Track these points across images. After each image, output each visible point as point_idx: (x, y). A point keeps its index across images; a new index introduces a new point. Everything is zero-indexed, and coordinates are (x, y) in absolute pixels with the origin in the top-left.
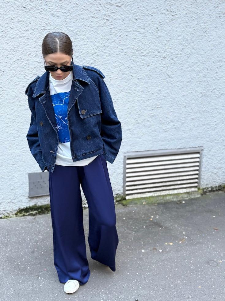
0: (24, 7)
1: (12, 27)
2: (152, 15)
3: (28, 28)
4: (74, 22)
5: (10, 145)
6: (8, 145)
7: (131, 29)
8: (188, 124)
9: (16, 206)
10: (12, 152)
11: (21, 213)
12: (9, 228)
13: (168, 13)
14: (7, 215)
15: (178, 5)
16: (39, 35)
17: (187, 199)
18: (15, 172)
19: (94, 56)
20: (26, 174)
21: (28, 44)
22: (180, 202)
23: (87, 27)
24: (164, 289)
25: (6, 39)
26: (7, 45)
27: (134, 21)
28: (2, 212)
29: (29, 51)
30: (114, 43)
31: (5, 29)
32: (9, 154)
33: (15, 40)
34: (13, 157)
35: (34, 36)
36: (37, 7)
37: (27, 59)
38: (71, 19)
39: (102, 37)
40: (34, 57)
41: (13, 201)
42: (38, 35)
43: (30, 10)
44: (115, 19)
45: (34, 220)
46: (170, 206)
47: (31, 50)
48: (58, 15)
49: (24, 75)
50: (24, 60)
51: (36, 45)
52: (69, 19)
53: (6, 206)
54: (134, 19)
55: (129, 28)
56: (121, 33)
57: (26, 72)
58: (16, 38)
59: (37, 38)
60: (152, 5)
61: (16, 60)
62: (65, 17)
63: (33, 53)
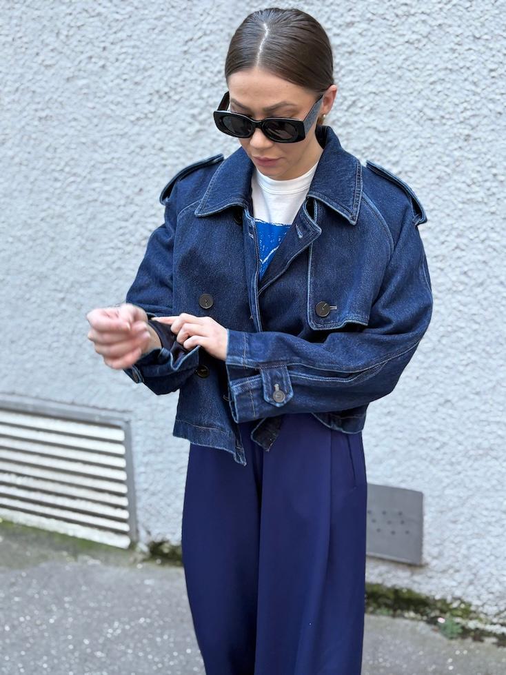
3: (353, 16)
16: (389, 35)
21: (351, 71)
29: (352, 93)
35: (370, 43)
37: (343, 120)
47: (360, 90)
59: (381, 48)
63: (362, 99)
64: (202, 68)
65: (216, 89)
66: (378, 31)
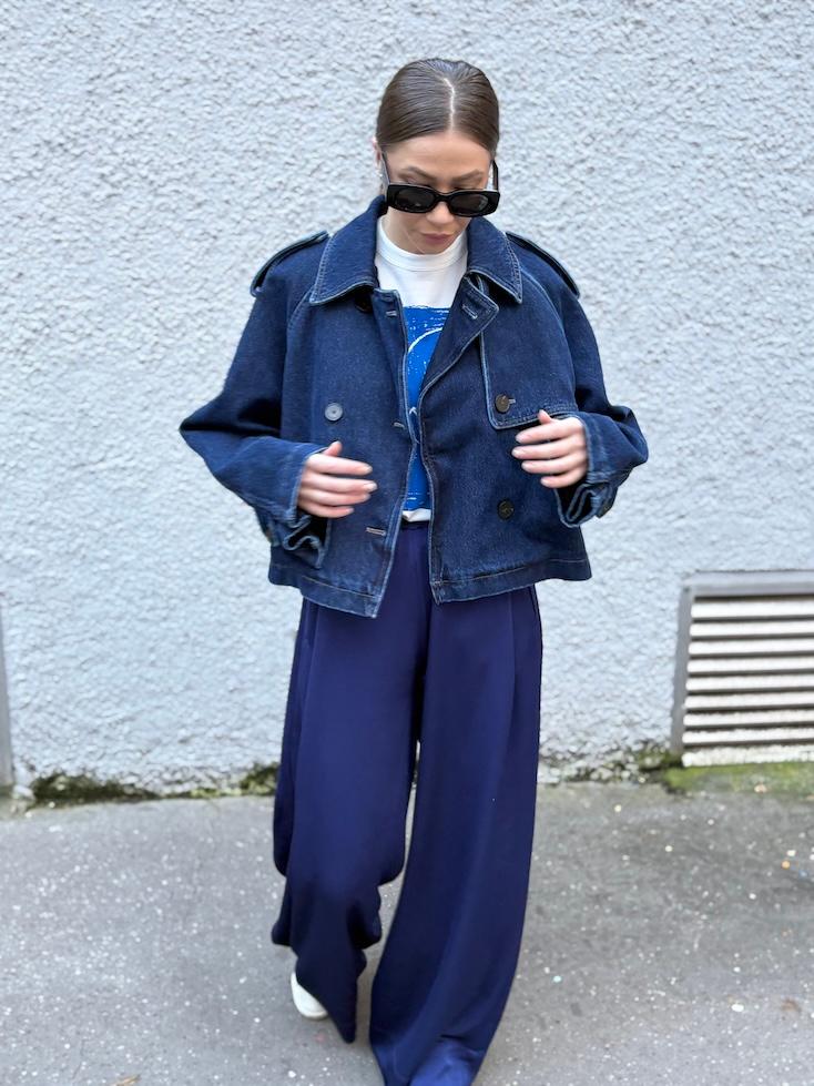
1: (252, 62)
3: (315, 64)
4: (498, 37)
5: (231, 520)
6: (223, 519)
7: (739, 61)
9: (245, 755)
10: (237, 547)
11: (261, 783)
12: (210, 840)
14: (208, 784)
16: (358, 90)
18: (246, 625)
19: (574, 172)
20: (286, 635)
21: (314, 129)
23: (549, 57)
25: (229, 109)
26: (231, 133)
27: (753, 24)
28: (190, 774)
29: (315, 155)
30: (662, 119)
31: (226, 70)
32: (228, 554)
33: (262, 113)
34: (239, 567)
35: (336, 98)
37: (306, 187)
38: (485, 25)
39: (611, 95)
40: (333, 181)
41: (235, 734)
42: (351, 90)
44: (672, 18)
47: (325, 151)
50: (294, 190)
51: (346, 132)
52: (480, 23)
53: (206, 752)
54: (755, 16)
55: (731, 56)
56: (696, 79)
58: (267, 105)
59: (349, 103)
61: (265, 190)
62: (465, 18)
63: (329, 163)
64: (114, 114)
65: (135, 143)
66: (346, 83)
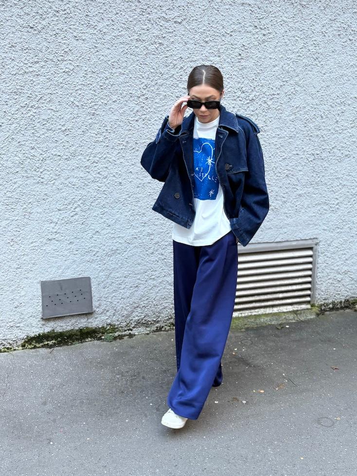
0: (31, 28)
1: (12, 58)
2: (231, 35)
3: (38, 59)
4: (109, 49)
5: (12, 238)
6: (9, 238)
8: (293, 204)
9: (23, 333)
10: (16, 249)
11: (30, 344)
12: (11, 367)
13: (257, 30)
14: (8, 346)
15: (272, 19)
16: (55, 69)
17: (294, 321)
18: (21, 279)
19: (140, 99)
20: (38, 283)
22: (282, 326)
23: (129, 56)
24: (244, 461)
26: (5, 86)
27: (202, 44)
29: (40, 93)
30: (172, 79)
32: (12, 252)
33: (17, 77)
34: (16, 257)
35: (47, 71)
36: (51, 27)
37: (37, 106)
38: (103, 44)
39: (152, 71)
41: (18, 325)
43: (40, 32)
45: (50, 355)
46: (265, 332)
47: (43, 92)
48: (84, 38)
49: (33, 131)
50: (32, 107)
51: (51, 85)
52: (101, 44)
53: (6, 333)
54: (202, 42)
57: (35, 126)
58: (19, 74)
59: (52, 74)
60: (231, 19)
61: (20, 107)
62: (95, 42)
